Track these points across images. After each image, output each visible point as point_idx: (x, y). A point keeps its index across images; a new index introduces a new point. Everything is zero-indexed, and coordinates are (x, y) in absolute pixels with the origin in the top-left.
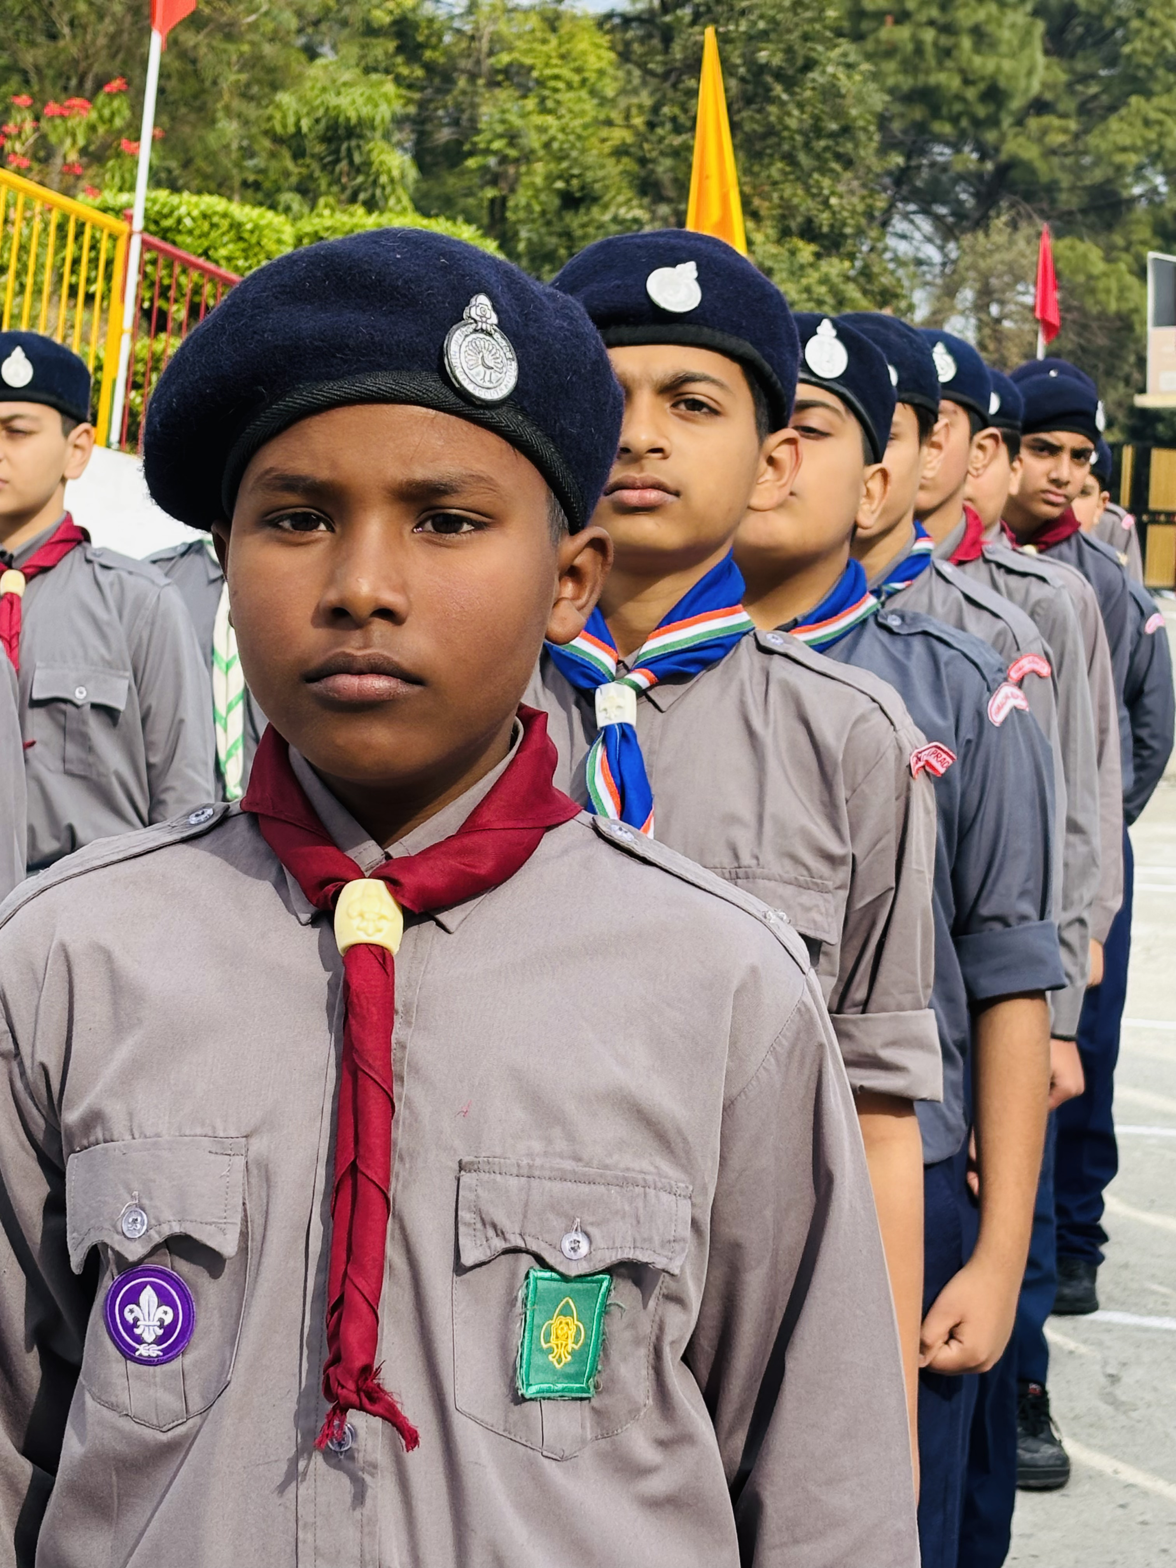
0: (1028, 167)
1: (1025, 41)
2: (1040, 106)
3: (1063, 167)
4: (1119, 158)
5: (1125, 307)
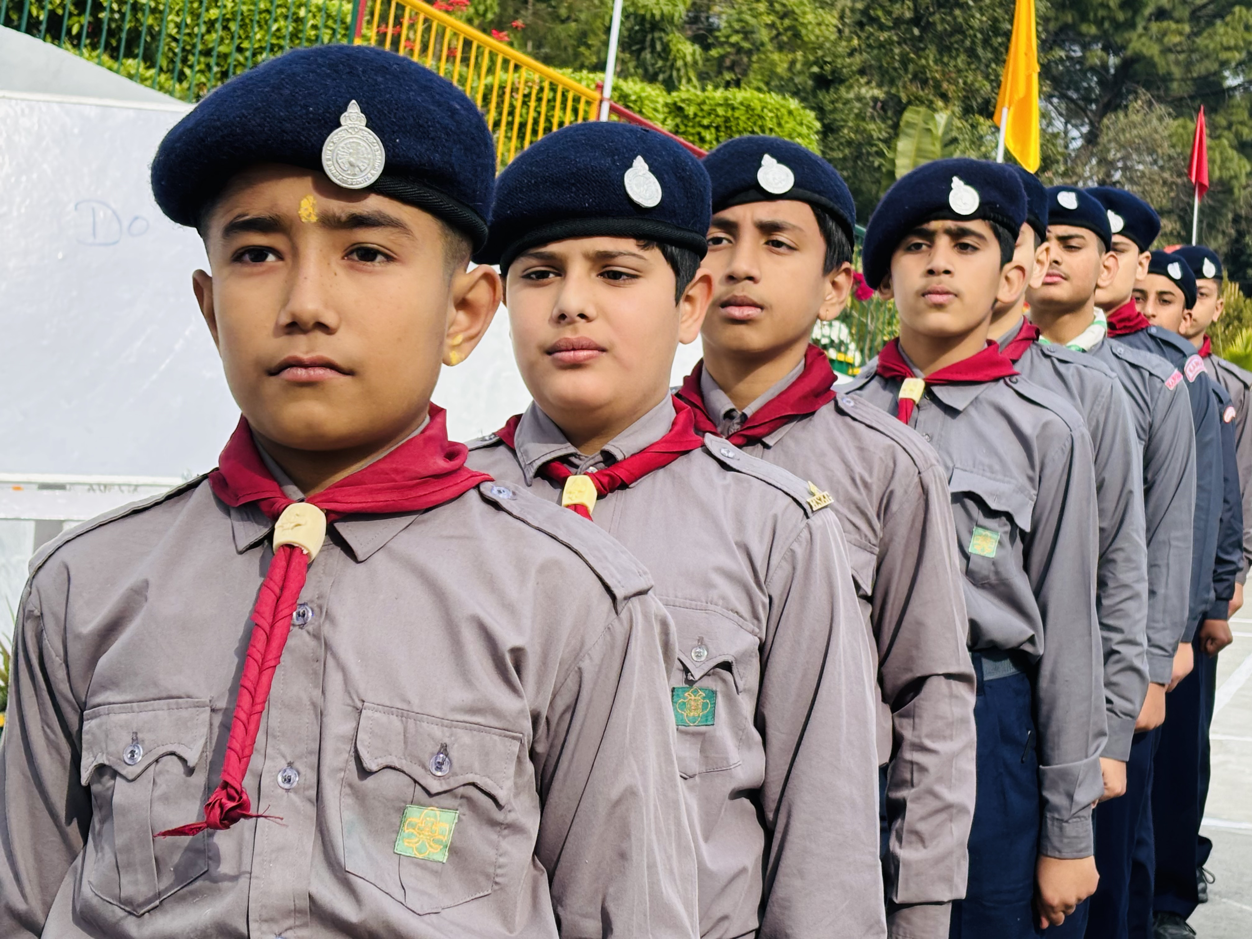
0: (1150, 63)
2: (1161, 14)
3: (1177, 63)
4: (1224, 55)
5: (1226, 174)
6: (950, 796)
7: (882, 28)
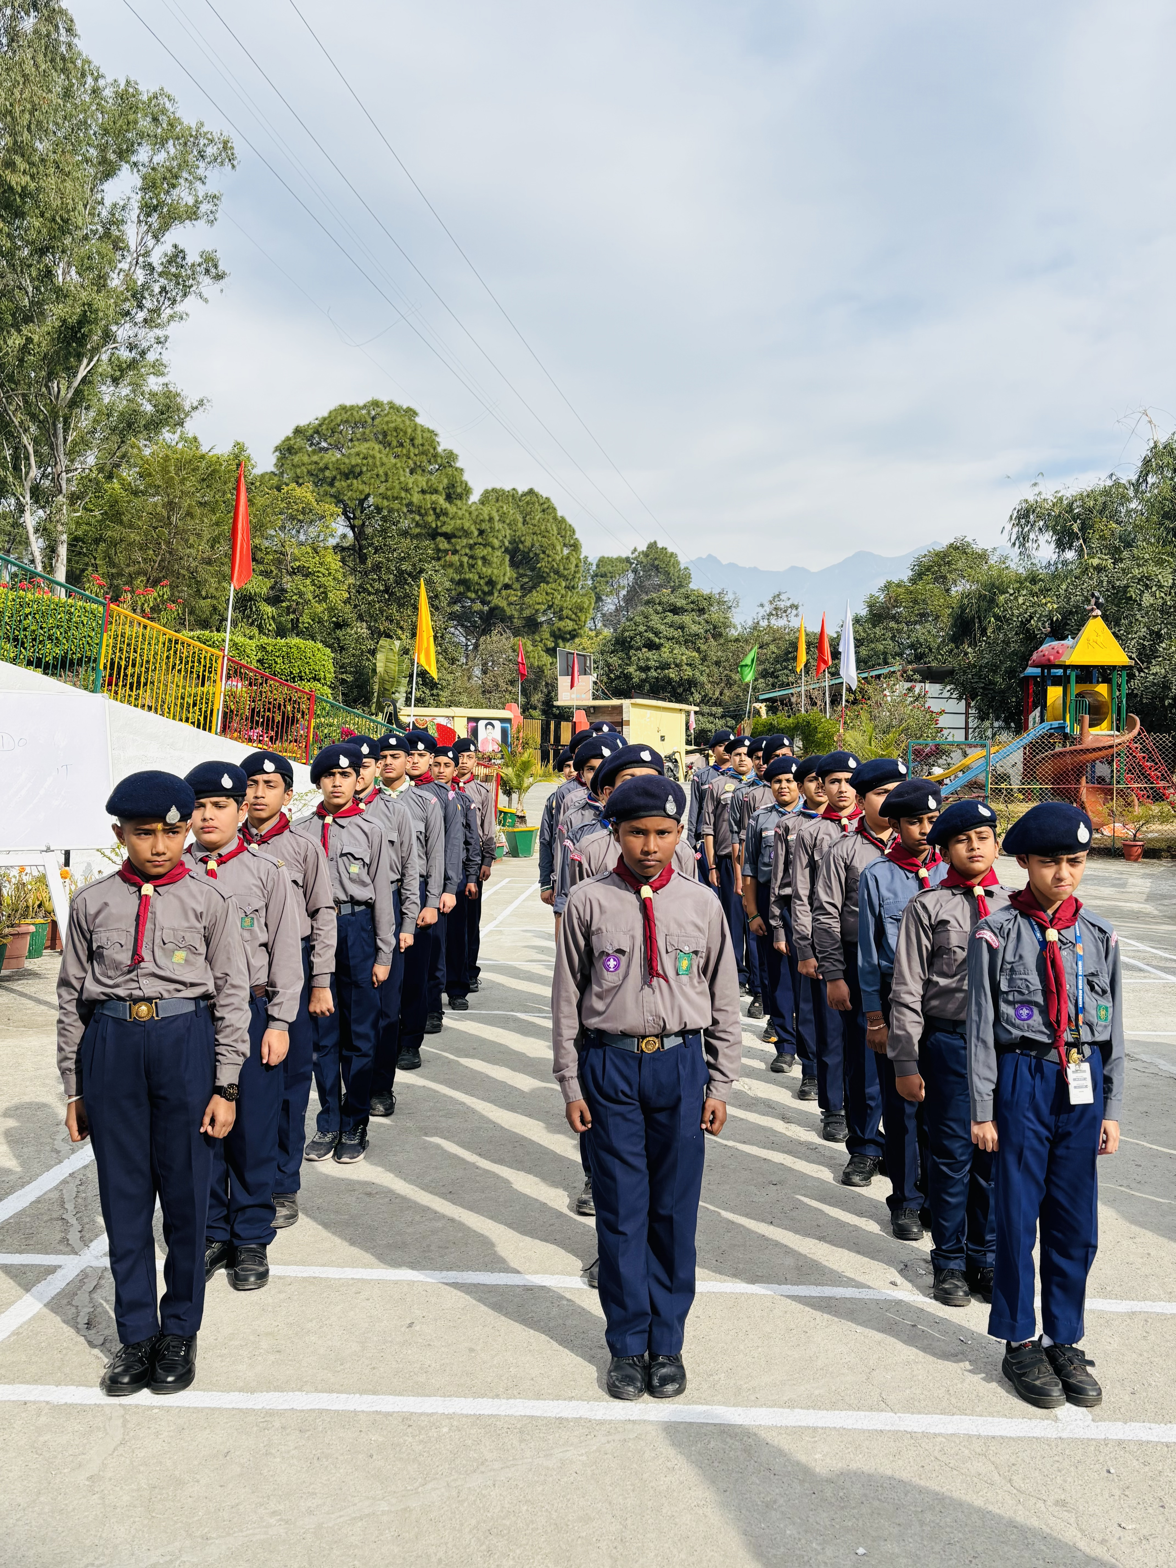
0: (503, 610)
1: (502, 563)
2: (507, 587)
3: (516, 610)
4: (537, 607)
6: (328, 942)
7: (370, 594)
